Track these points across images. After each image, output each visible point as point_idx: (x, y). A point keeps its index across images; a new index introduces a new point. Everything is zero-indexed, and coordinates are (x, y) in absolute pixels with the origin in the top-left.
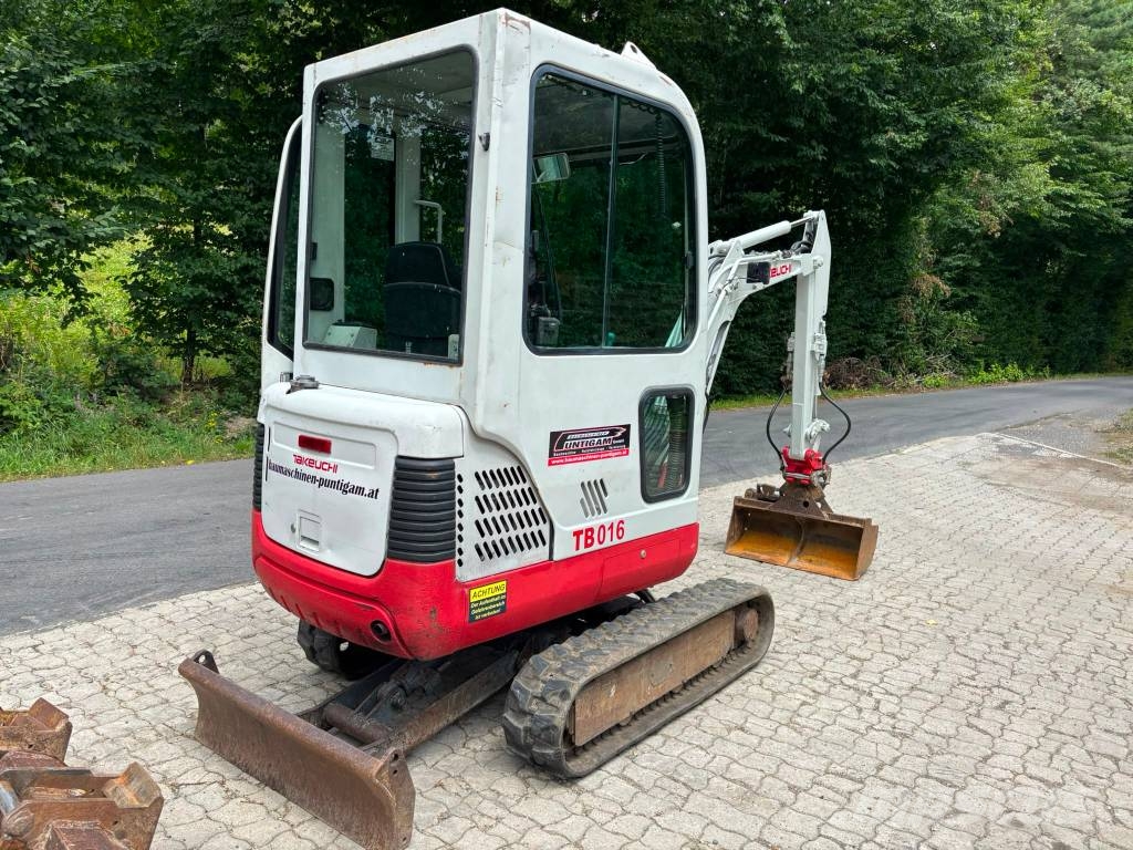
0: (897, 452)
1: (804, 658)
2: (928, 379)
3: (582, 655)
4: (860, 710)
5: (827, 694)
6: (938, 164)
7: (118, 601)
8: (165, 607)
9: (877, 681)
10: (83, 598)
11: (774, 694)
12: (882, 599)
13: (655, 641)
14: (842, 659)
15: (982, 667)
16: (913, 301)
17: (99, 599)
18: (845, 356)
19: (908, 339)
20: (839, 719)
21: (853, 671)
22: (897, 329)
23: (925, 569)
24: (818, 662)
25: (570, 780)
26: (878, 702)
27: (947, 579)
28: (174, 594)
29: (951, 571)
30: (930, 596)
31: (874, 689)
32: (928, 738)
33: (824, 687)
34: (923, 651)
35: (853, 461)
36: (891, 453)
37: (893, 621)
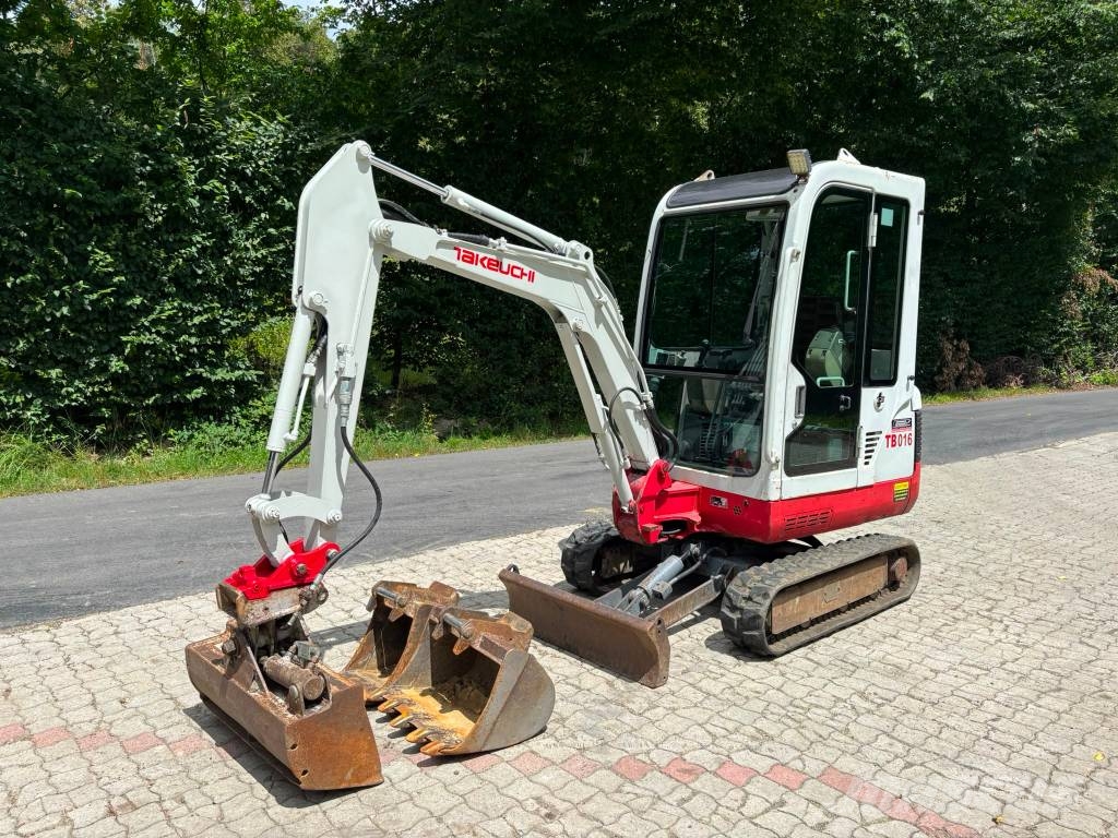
0: (1053, 446)
1: (946, 597)
2: (1097, 376)
3: (775, 574)
4: (991, 631)
5: (964, 620)
6: (1097, 155)
7: (419, 546)
8: (452, 550)
9: (1008, 614)
10: (395, 543)
11: (921, 619)
12: (1020, 560)
13: (828, 568)
14: (980, 599)
15: (1100, 608)
16: (1079, 297)
17: (407, 545)
18: (1004, 354)
19: (1074, 336)
20: (973, 635)
21: (989, 607)
22: (1062, 327)
23: (1063, 540)
24: (959, 600)
25: (770, 657)
26: (1007, 626)
27: (1083, 548)
28: (454, 542)
29: (1088, 543)
30: (1064, 560)
31: (1005, 618)
32: (1045, 649)
33: (962, 615)
34: (1051, 596)
35: (1005, 454)
36: (1045, 447)
37: (1028, 576)
